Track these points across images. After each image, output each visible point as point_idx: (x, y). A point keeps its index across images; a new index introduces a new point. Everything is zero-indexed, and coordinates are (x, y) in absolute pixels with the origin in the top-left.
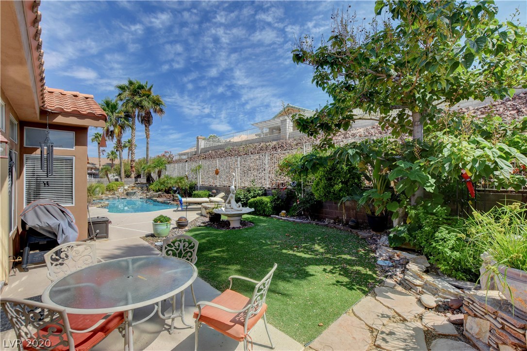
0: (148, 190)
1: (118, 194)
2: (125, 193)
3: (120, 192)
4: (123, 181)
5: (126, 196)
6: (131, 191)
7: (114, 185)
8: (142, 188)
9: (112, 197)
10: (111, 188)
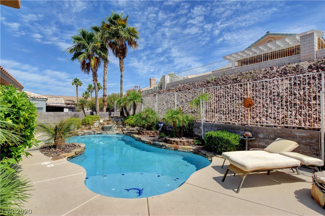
0: (124, 125)
1: (94, 129)
2: (100, 127)
3: (96, 126)
4: (98, 114)
5: (101, 131)
6: (107, 126)
7: (89, 119)
8: (117, 122)
9: (88, 133)
10: (87, 123)
